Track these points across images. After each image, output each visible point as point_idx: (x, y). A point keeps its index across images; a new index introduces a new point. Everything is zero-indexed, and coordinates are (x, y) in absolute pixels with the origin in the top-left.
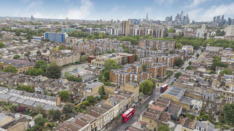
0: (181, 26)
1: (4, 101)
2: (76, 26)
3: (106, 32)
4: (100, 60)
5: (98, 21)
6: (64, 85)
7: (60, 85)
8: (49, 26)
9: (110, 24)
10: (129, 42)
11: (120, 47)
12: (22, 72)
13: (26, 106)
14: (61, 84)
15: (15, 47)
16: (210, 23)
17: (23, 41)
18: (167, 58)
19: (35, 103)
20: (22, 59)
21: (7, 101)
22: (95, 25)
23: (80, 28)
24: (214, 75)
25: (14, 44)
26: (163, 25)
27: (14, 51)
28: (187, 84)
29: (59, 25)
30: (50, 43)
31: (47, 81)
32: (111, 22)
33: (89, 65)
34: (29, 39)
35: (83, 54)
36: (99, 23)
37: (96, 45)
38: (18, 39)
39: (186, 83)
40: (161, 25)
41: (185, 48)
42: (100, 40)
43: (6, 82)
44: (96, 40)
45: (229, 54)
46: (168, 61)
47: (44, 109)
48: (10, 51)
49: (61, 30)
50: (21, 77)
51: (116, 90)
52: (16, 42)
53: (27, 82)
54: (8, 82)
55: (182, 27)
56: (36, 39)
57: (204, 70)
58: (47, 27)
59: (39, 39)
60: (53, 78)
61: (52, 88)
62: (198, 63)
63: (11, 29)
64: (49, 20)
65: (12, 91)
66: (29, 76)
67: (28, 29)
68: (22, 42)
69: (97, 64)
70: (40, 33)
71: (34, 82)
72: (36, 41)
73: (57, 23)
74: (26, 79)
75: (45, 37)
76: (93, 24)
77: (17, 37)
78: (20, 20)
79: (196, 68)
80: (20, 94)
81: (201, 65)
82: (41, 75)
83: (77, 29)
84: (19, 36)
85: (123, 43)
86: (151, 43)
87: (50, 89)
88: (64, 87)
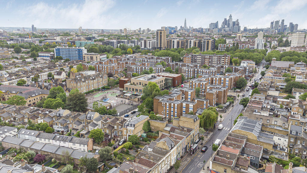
0: (230, 35)
1: (14, 146)
2: (94, 38)
3: (135, 44)
4: (135, 83)
5: (121, 30)
6: (95, 120)
7: (89, 121)
8: (58, 39)
9: (138, 34)
10: (170, 58)
11: (159, 64)
12: (32, 103)
13: (46, 153)
14: (90, 119)
15: (17, 69)
16: (267, 30)
17: (27, 60)
18: (225, 79)
19: (59, 148)
20: (28, 86)
21: (18, 147)
22: (119, 36)
23: (100, 41)
24: (293, 99)
25: (14, 64)
26: (207, 34)
27: (17, 75)
28: (259, 114)
29: (71, 37)
30: (64, 62)
31: (70, 115)
32: (139, 31)
33: (120, 91)
34: (34, 57)
35: (110, 75)
36: (123, 33)
37: (127, 63)
38: (19, 57)
39: (258, 112)
40: (204, 34)
41: (244, 64)
42: (129, 55)
43: (12, 119)
44: (124, 56)
45: (303, 71)
46: (227, 82)
47: (72, 157)
48: (11, 75)
49: (74, 44)
50: (33, 111)
51: (167, 126)
52: (17, 61)
53: (42, 119)
54: (15, 118)
55: (232, 36)
56: (43, 56)
57: (276, 94)
58: (55, 40)
59: (48, 56)
60: (77, 111)
61: (78, 125)
62: (266, 84)
63: (7, 43)
64: (55, 30)
65: (23, 132)
66: (43, 110)
67: (30, 44)
68: (25, 61)
69: (133, 90)
70: (47, 48)
71: (52, 118)
72: (44, 59)
73: (68, 35)
74: (40, 113)
75: (55, 53)
76: (116, 35)
77: (17, 54)
78: (17, 32)
79: (266, 91)
80: (35, 135)
81: (271, 87)
82: (61, 108)
83: (95, 41)
84: (19, 53)
85: (161, 59)
86: (199, 58)
87: (75, 126)
88: (95, 124)
